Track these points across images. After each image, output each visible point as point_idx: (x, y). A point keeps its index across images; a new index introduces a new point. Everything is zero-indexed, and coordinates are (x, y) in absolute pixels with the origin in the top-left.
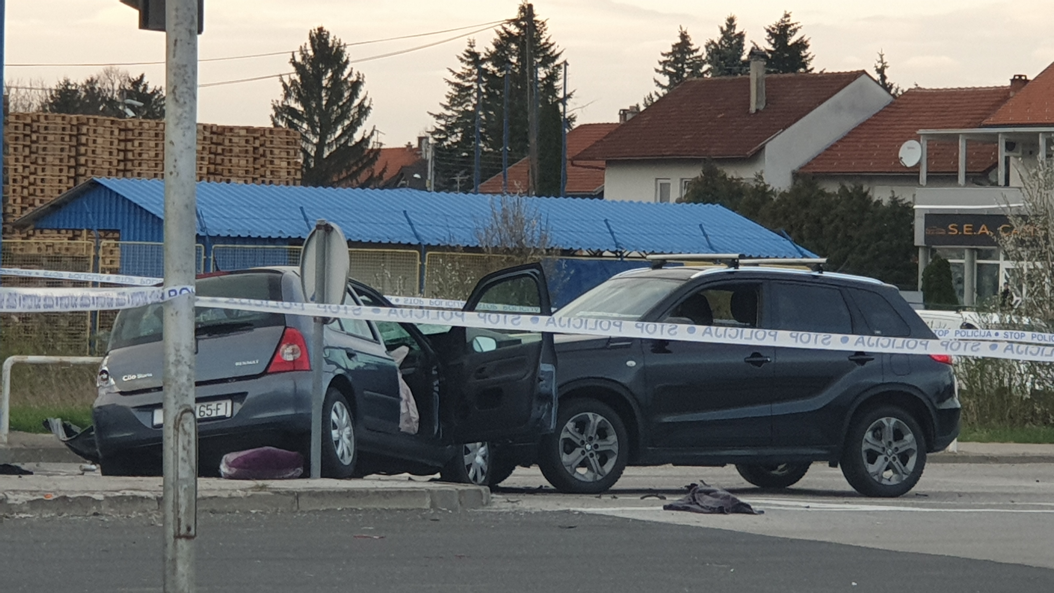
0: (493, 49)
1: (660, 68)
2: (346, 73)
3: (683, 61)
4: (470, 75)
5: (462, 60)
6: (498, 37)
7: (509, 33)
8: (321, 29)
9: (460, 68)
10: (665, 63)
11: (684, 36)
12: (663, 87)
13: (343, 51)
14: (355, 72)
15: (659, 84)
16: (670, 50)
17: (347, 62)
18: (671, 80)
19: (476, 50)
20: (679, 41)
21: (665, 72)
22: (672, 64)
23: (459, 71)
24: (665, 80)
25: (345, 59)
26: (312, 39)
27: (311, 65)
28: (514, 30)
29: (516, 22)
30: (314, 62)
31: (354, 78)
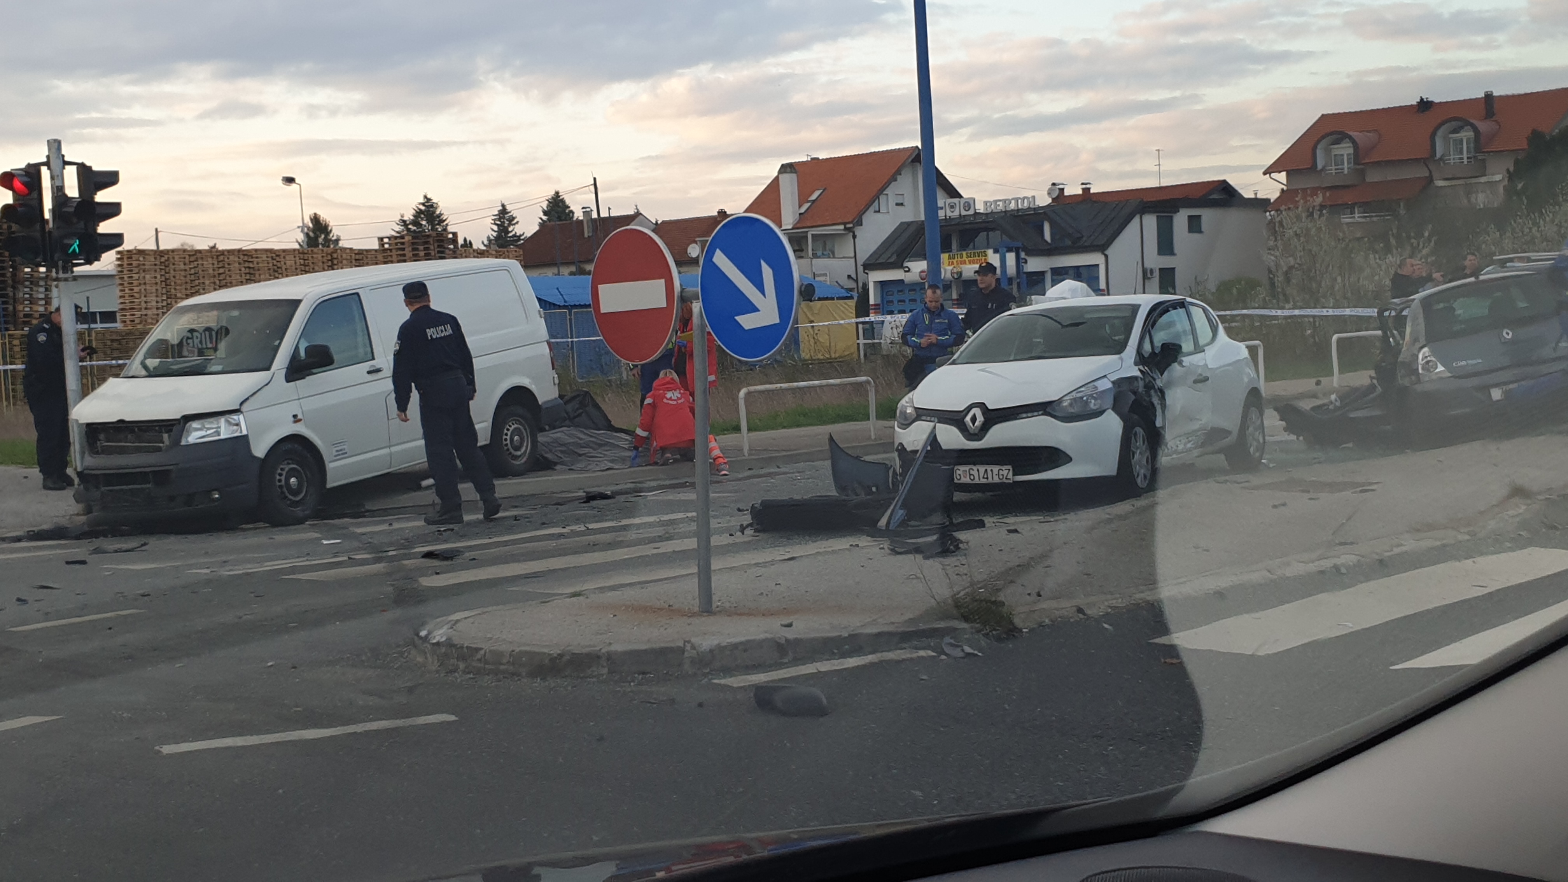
0: (412, 218)
1: (493, 222)
2: (331, 235)
3: (504, 218)
4: (403, 231)
5: (398, 224)
6: (414, 212)
7: (419, 209)
8: (315, 214)
9: (398, 228)
10: (494, 220)
11: (503, 206)
12: (495, 231)
13: (328, 225)
14: (335, 235)
15: (493, 230)
16: (497, 213)
17: (331, 231)
18: (498, 228)
19: (405, 218)
20: (501, 208)
21: (495, 224)
22: (499, 220)
23: (397, 230)
24: (495, 228)
25: (330, 228)
26: (311, 220)
27: (313, 232)
28: (423, 208)
29: (423, 204)
30: (314, 231)
31: (334, 238)
